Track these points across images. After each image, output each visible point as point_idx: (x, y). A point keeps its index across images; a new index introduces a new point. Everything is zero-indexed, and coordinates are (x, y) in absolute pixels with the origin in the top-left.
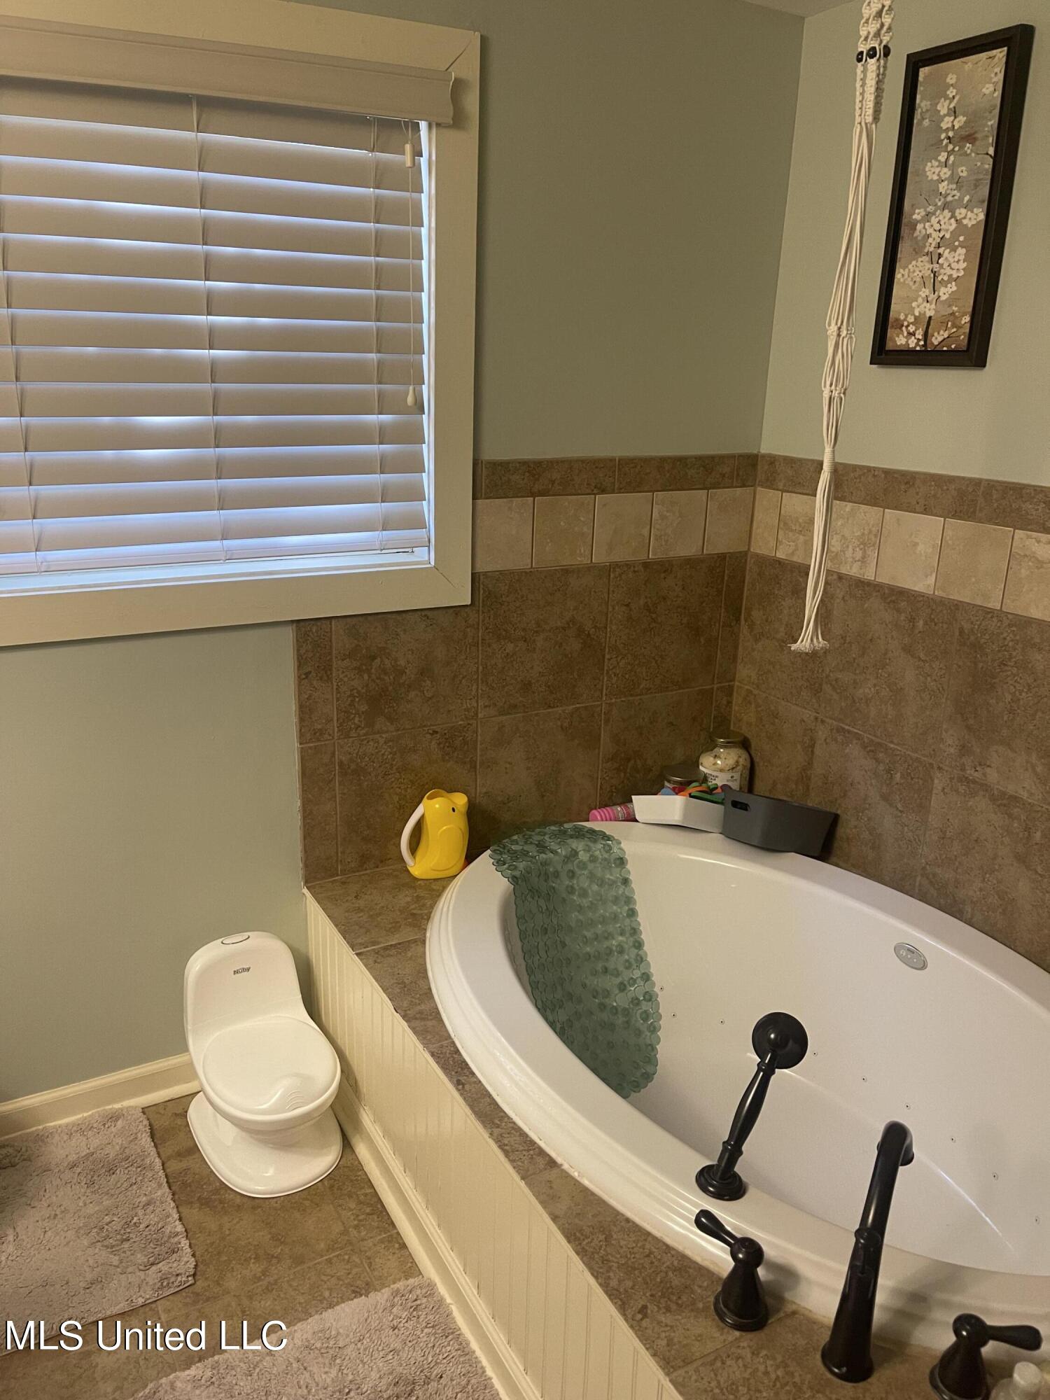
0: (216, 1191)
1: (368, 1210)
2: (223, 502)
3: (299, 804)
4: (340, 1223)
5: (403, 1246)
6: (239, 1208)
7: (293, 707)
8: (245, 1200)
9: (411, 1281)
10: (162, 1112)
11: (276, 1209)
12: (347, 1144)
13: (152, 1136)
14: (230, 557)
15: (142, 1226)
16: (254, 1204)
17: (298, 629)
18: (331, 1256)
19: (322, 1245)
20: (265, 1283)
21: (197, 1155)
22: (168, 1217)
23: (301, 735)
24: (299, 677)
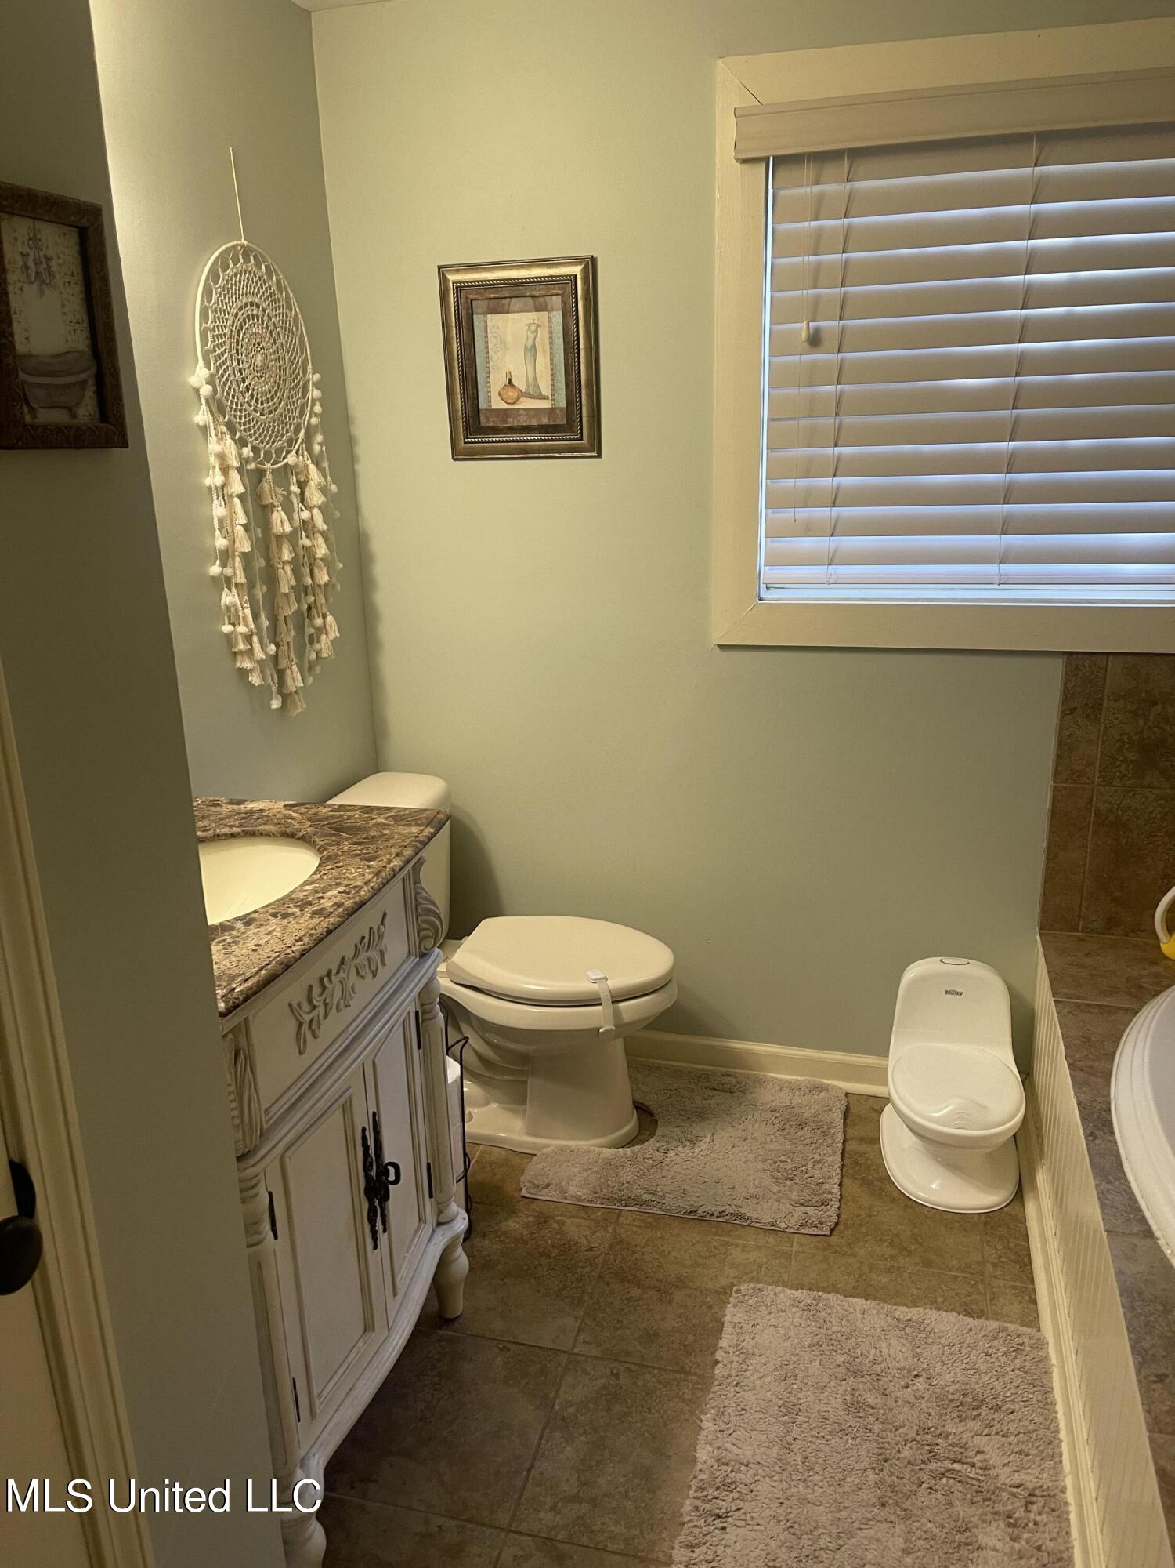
0: (880, 1179)
1: (1013, 1257)
2: (1007, 526)
3: (1045, 844)
4: (980, 1254)
5: (1035, 1302)
6: (894, 1200)
7: (1053, 743)
8: (902, 1197)
9: (1024, 1329)
10: (863, 1102)
11: (926, 1217)
12: (1019, 1196)
13: (846, 1115)
14: (1004, 581)
15: (806, 1176)
16: (908, 1203)
17: (1068, 664)
18: (959, 1274)
19: (955, 1262)
20: (889, 1264)
21: (876, 1146)
22: (829, 1178)
23: (1057, 773)
24: (1062, 712)
